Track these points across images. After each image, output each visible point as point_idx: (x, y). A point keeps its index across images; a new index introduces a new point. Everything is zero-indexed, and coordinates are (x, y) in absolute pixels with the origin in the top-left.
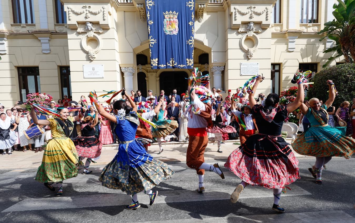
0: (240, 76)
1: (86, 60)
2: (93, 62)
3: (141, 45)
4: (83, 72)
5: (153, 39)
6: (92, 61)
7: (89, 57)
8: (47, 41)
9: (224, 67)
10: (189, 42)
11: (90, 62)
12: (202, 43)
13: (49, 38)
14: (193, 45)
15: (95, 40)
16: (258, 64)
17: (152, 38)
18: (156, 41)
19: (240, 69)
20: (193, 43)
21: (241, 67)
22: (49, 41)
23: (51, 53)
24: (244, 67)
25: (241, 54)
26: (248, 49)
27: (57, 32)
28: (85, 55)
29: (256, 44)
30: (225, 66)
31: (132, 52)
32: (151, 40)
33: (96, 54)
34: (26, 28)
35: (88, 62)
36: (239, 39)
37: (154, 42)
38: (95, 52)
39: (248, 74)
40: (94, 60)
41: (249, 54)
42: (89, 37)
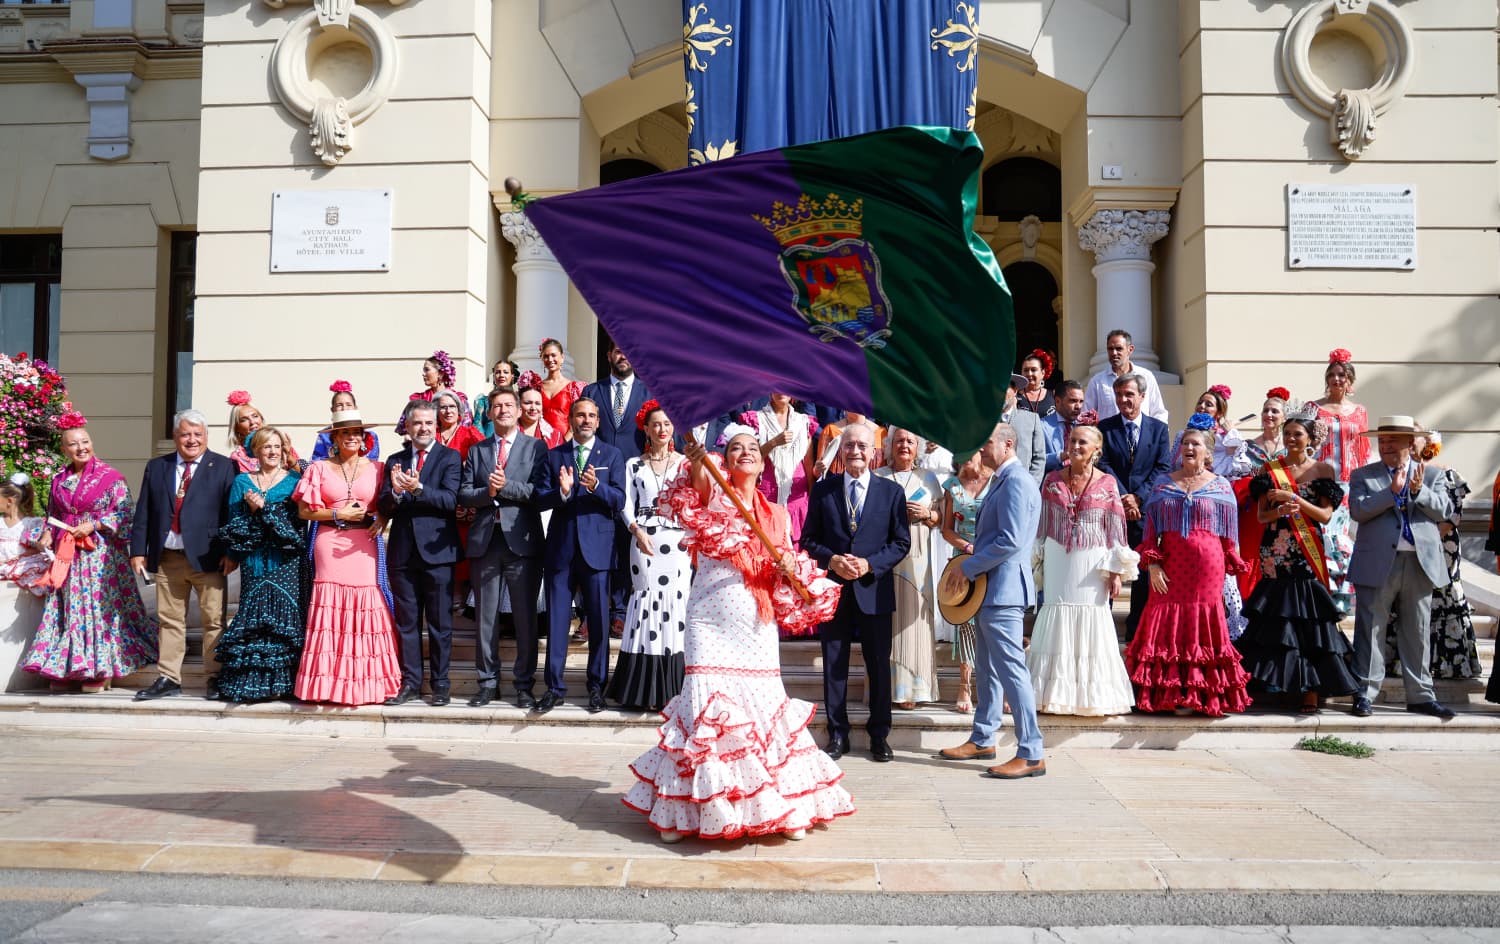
0: (1288, 268)
1: (291, 162)
2: (333, 172)
3: (632, 76)
4: (267, 235)
5: (713, 21)
6: (328, 167)
7: (314, 144)
8: (119, 93)
9: (1166, 217)
10: (945, 38)
11: (315, 177)
12: (1023, 63)
13: (128, 77)
14: (971, 57)
15: (361, 45)
16: (1408, 192)
17: (702, 19)
18: (732, 35)
19: (1286, 228)
20: (975, 46)
21: (1291, 212)
22: (131, 90)
23: (132, 159)
24: (1311, 216)
25: (1292, 129)
26: (1335, 97)
27: (174, 45)
28: (290, 132)
29: (1392, 62)
30: (1173, 211)
31: (577, 115)
32: (698, 30)
33: (354, 125)
34: (19, 28)
35: (306, 174)
36: (1277, 34)
37: (720, 40)
38: (352, 115)
39: (1343, 257)
40: (342, 161)
41: (1349, 124)
42: (322, 31)
